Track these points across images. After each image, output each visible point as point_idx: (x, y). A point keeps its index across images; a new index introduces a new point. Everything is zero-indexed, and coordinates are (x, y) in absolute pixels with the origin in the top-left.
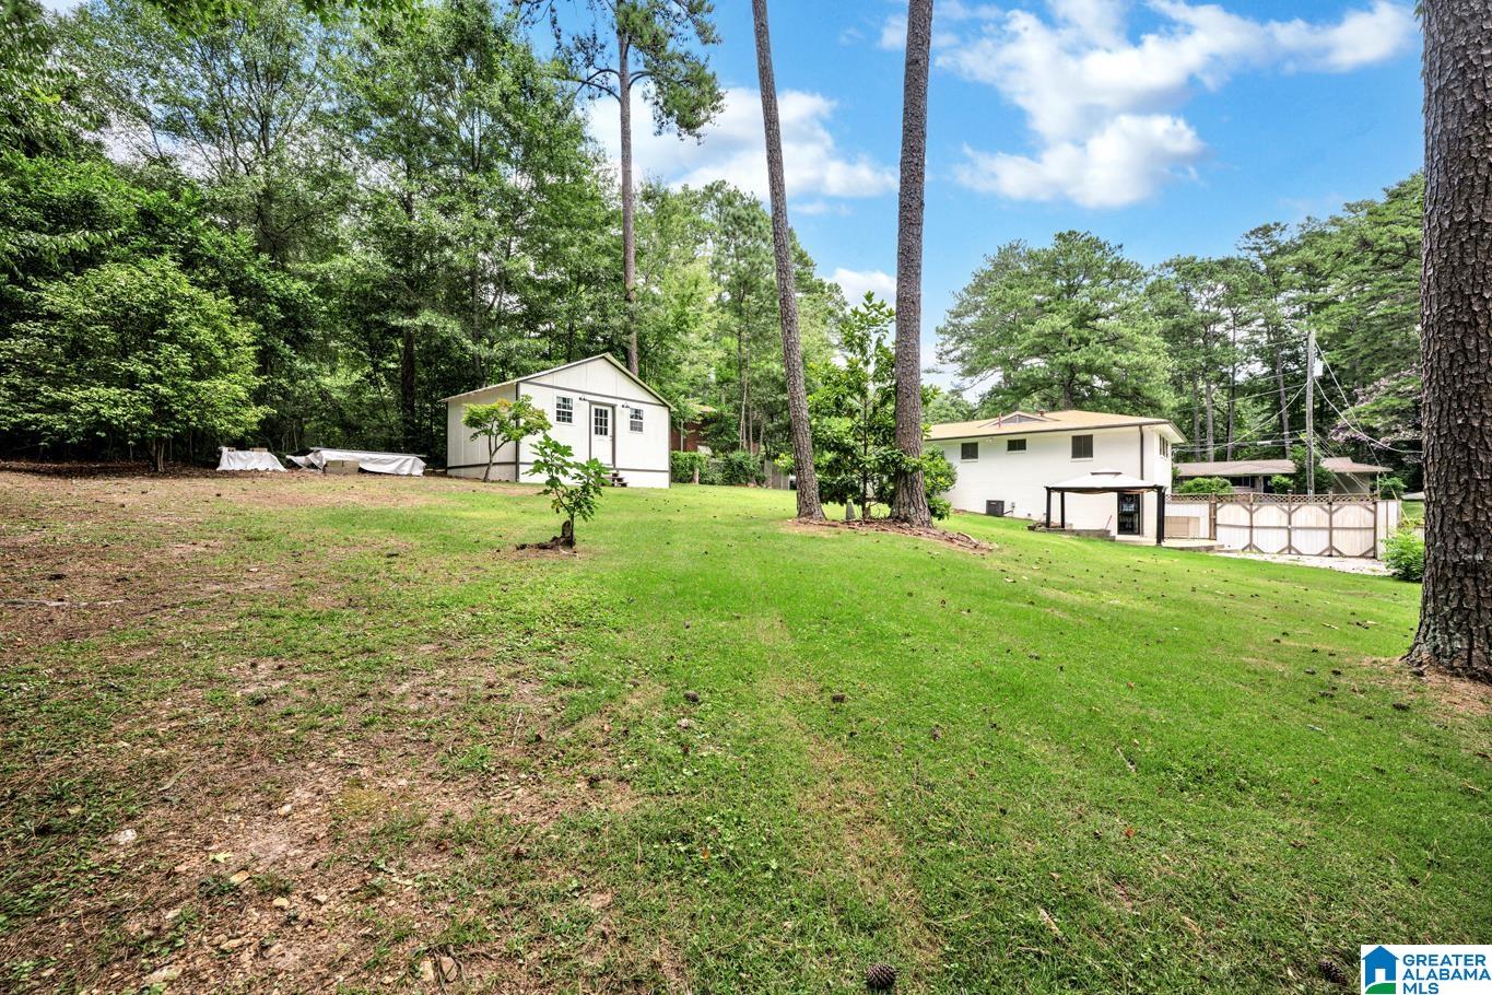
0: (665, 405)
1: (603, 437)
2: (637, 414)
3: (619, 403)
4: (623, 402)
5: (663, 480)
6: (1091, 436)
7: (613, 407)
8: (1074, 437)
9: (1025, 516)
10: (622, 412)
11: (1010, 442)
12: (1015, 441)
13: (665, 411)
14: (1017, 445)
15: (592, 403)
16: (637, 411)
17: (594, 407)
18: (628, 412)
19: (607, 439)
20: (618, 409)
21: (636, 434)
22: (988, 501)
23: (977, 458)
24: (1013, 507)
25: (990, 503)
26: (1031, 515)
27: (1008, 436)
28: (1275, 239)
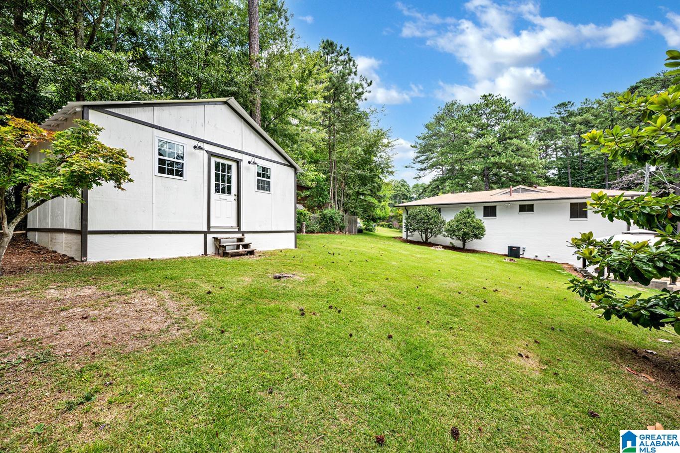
0: (291, 166)
1: (226, 196)
2: (264, 173)
3: (245, 159)
4: (250, 158)
5: (287, 242)
7: (238, 162)
9: (533, 257)
10: (248, 169)
12: (525, 205)
13: (291, 172)
14: (526, 208)
15: (211, 154)
16: (264, 169)
17: (214, 160)
18: (254, 170)
19: (232, 198)
20: (244, 164)
21: (263, 194)
22: (509, 247)
23: (496, 216)
24: (524, 250)
25: (510, 248)
26: (538, 257)
27: (518, 202)
28: (568, 109)
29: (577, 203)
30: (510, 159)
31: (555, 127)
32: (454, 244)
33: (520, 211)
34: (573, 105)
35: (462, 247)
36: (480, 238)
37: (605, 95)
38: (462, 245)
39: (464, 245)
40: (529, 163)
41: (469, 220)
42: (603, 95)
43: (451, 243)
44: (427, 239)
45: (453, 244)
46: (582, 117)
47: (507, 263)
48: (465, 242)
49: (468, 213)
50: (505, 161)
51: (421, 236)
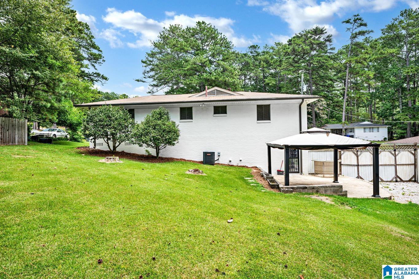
6: (269, 105)
8: (258, 106)
9: (227, 162)
11: (215, 108)
12: (219, 107)
14: (220, 110)
22: (203, 152)
23: (192, 119)
24: (219, 156)
25: (205, 154)
26: (232, 162)
27: (212, 103)
28: (257, 50)
29: (262, 105)
30: (217, 76)
31: (249, 61)
32: (150, 153)
33: (215, 113)
34: (259, 48)
35: (156, 155)
36: (174, 144)
37: (276, 44)
38: (155, 153)
39: (158, 153)
40: (231, 81)
41: (159, 122)
42: (275, 44)
43: (147, 151)
44: (115, 148)
45: (148, 152)
46: (264, 57)
47: (189, 176)
48: (159, 150)
49: (160, 114)
50: (214, 78)
51: (108, 143)
